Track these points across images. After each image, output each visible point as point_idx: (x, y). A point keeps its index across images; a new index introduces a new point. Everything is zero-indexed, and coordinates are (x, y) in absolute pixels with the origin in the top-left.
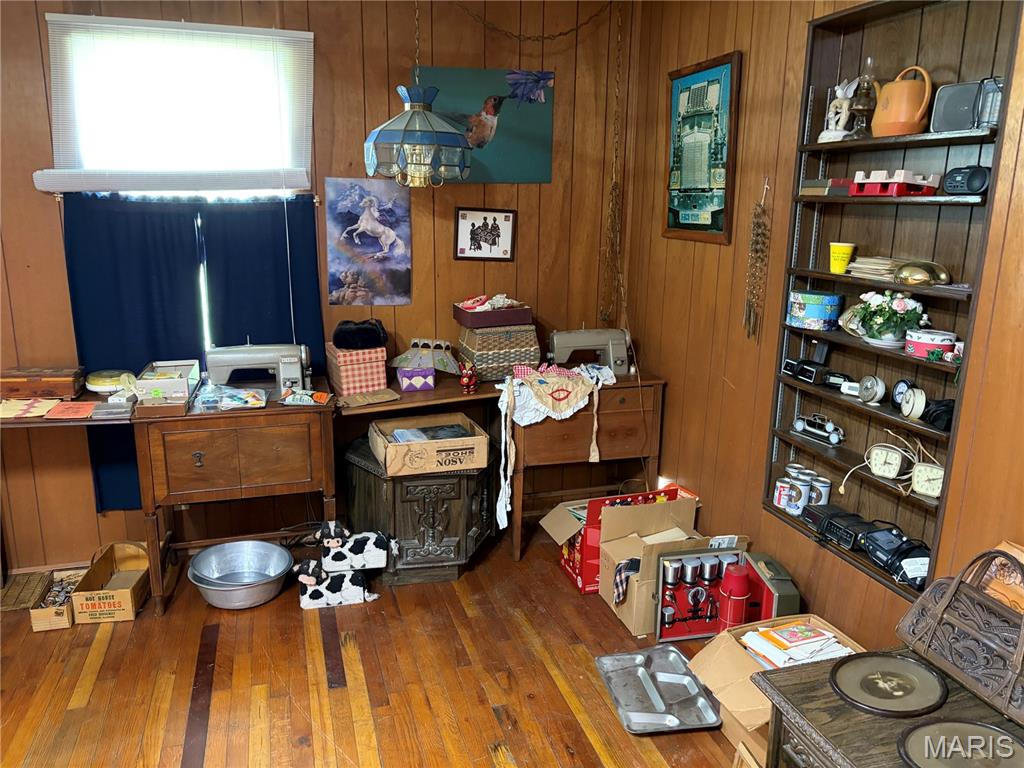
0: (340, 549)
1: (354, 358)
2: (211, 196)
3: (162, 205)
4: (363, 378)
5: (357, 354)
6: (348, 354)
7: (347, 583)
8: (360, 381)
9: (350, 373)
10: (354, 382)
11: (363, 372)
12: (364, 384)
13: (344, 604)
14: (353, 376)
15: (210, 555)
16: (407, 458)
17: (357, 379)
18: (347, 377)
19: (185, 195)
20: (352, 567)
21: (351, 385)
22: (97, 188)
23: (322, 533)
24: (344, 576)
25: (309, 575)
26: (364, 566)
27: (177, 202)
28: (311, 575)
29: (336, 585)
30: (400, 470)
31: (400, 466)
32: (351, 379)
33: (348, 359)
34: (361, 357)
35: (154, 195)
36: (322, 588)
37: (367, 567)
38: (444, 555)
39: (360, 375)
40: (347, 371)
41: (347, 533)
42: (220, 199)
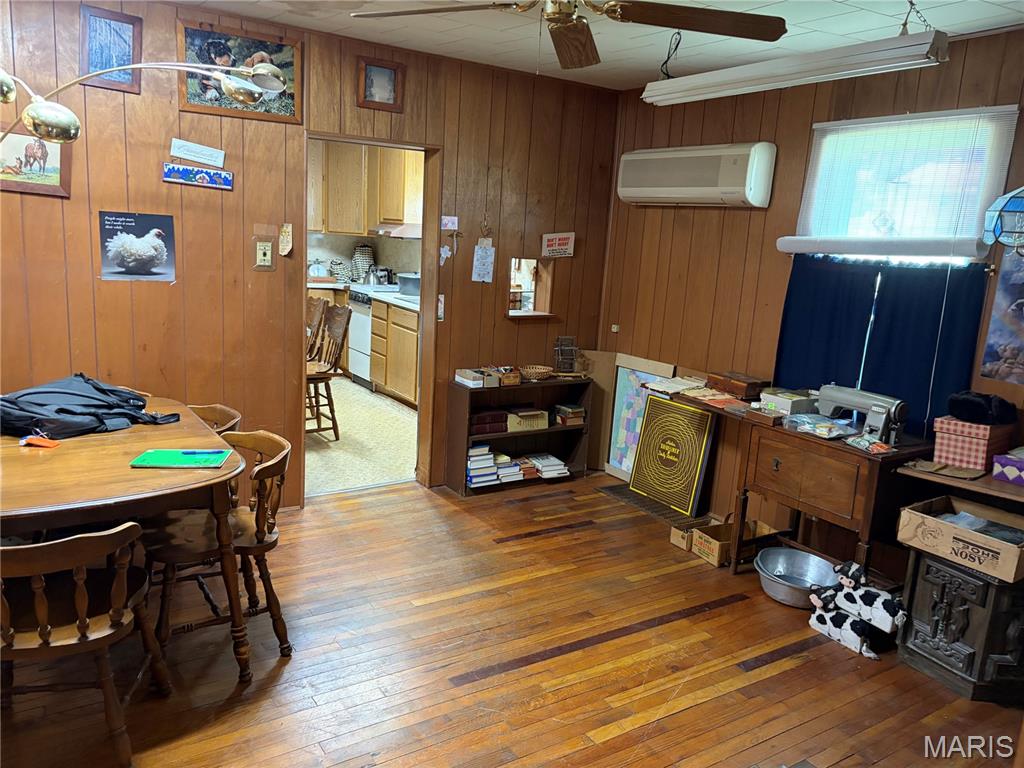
0: (851, 591)
1: (952, 427)
2: (895, 260)
3: (855, 264)
4: (959, 451)
5: (956, 424)
6: (946, 421)
7: (847, 625)
8: (955, 453)
9: (946, 442)
10: (948, 452)
11: (960, 444)
12: (958, 457)
13: (842, 643)
14: (949, 445)
15: (780, 554)
16: (920, 530)
17: (952, 449)
18: (942, 444)
19: (873, 258)
20: (859, 614)
21: (944, 455)
22: (815, 250)
23: (842, 569)
24: (847, 617)
25: (819, 598)
26: (870, 620)
27: (866, 264)
28: (822, 600)
29: (839, 621)
30: (911, 539)
31: (912, 536)
32: (945, 448)
33: (945, 426)
34: (959, 428)
35: (852, 257)
36: (828, 616)
37: (872, 623)
38: (953, 659)
39: (956, 447)
40: (942, 438)
41: (863, 580)
42: (901, 263)
